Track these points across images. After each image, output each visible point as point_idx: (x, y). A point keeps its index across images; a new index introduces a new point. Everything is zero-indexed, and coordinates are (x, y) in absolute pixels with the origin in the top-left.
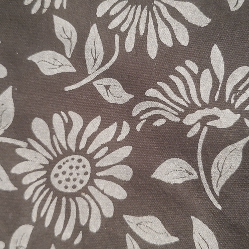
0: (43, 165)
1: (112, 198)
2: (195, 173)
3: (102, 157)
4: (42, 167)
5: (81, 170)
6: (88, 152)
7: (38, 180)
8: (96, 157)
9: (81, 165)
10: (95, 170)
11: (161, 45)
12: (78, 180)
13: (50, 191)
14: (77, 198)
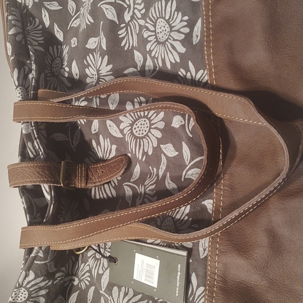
0: (130, 124)
1: (157, 138)
2: (184, 121)
3: (154, 118)
4: (129, 125)
5: (146, 125)
6: (149, 116)
7: (128, 131)
8: (151, 119)
9: (145, 123)
10: (151, 125)
11: (171, 62)
12: (144, 130)
13: (133, 136)
14: (144, 139)
